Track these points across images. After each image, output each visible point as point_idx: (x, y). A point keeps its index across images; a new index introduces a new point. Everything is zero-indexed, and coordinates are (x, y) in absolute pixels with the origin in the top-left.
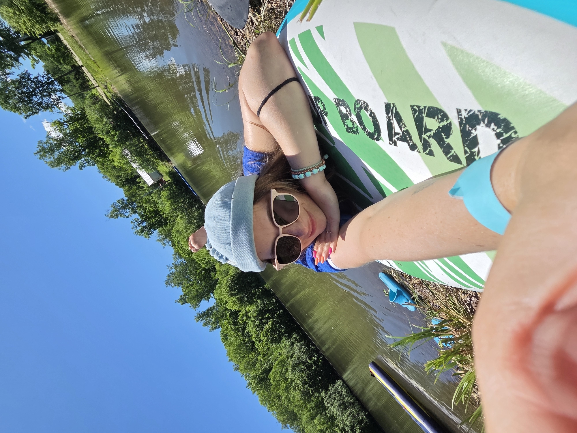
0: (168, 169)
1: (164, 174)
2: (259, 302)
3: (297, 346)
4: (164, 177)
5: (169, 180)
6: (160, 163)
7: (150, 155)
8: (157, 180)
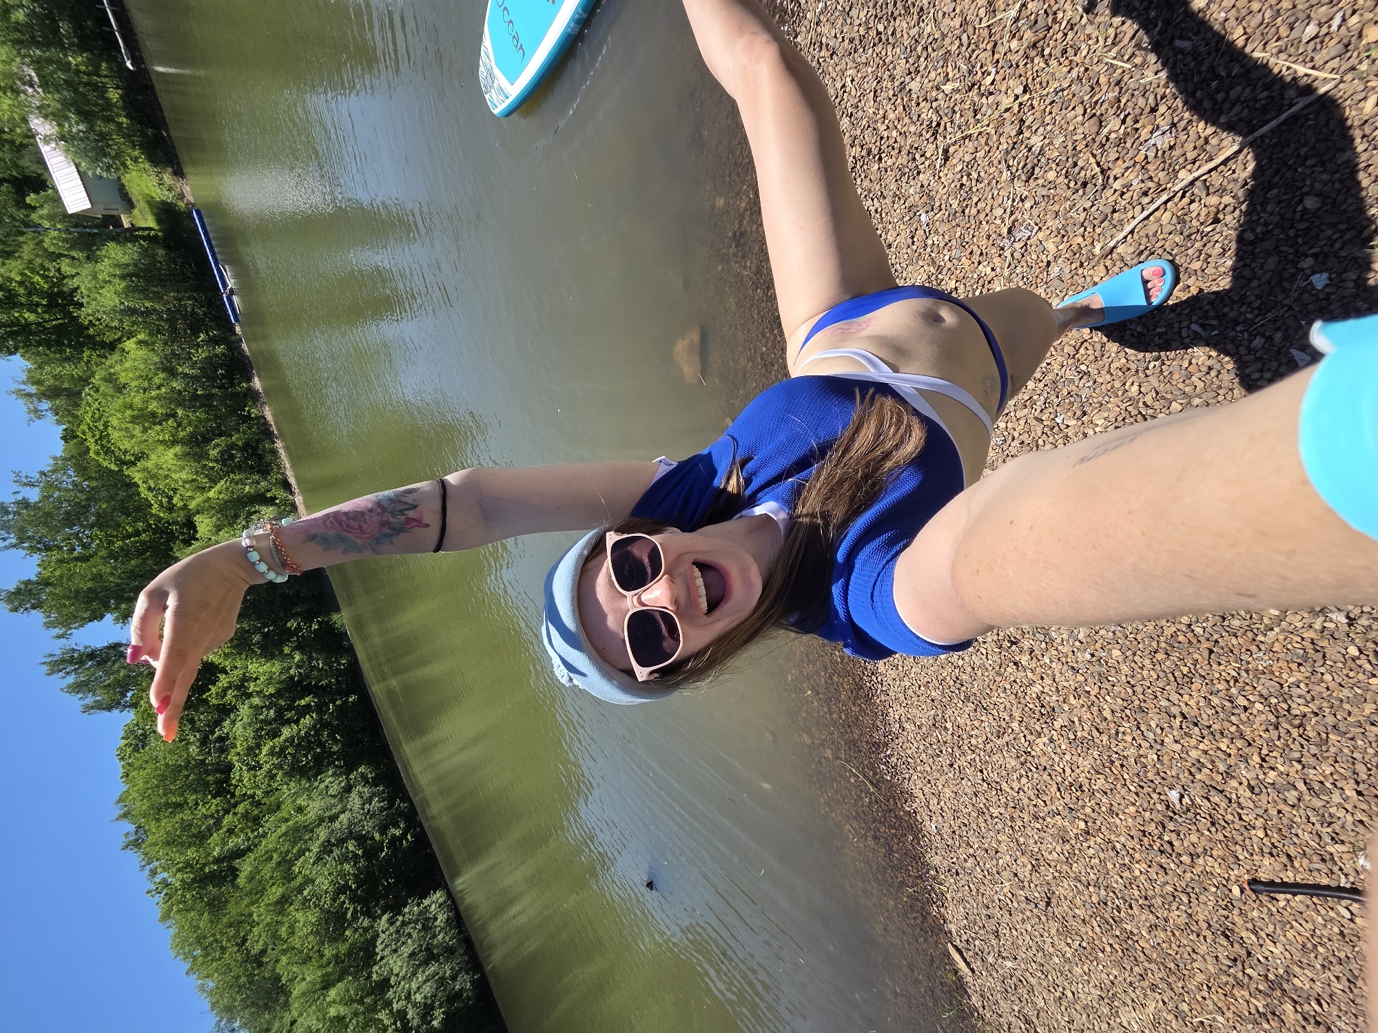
0: (160, 194)
1: (141, 205)
2: (297, 657)
3: (360, 794)
4: (136, 212)
5: (150, 229)
6: (142, 166)
7: (119, 125)
8: (106, 213)
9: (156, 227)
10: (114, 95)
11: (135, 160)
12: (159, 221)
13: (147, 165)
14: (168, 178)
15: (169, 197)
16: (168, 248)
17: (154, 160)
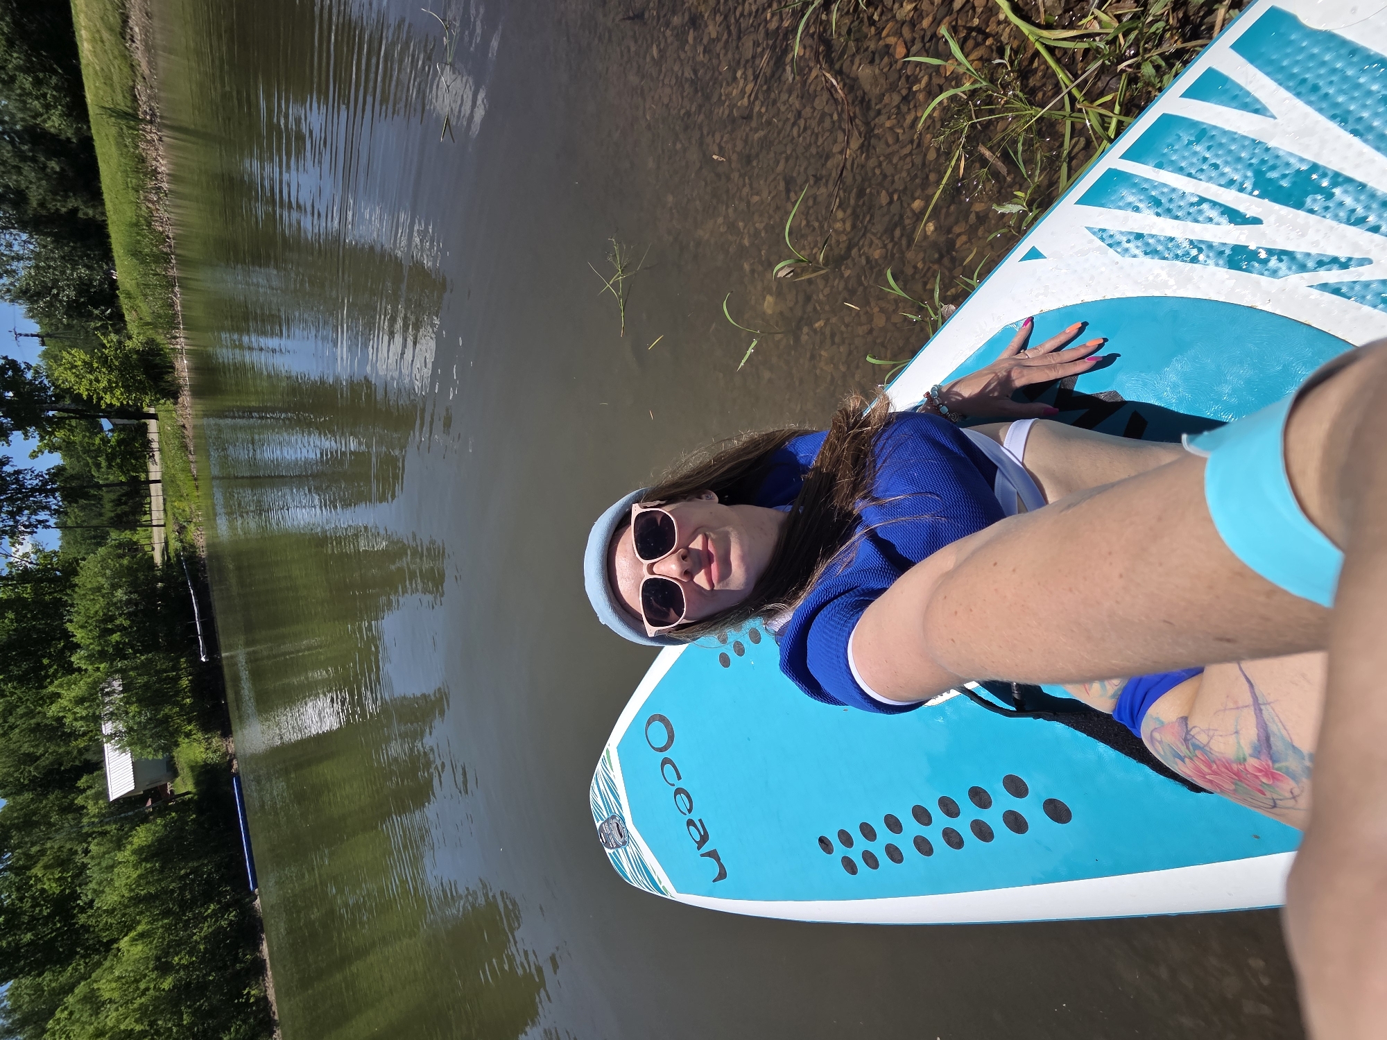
0: (205, 758)
1: (184, 772)
4: (178, 780)
5: (188, 793)
6: (194, 736)
7: (182, 707)
8: (149, 787)
9: (194, 791)
10: (185, 682)
11: (188, 735)
12: (197, 784)
13: (200, 735)
14: (216, 742)
15: (213, 758)
16: (200, 812)
17: (206, 727)
